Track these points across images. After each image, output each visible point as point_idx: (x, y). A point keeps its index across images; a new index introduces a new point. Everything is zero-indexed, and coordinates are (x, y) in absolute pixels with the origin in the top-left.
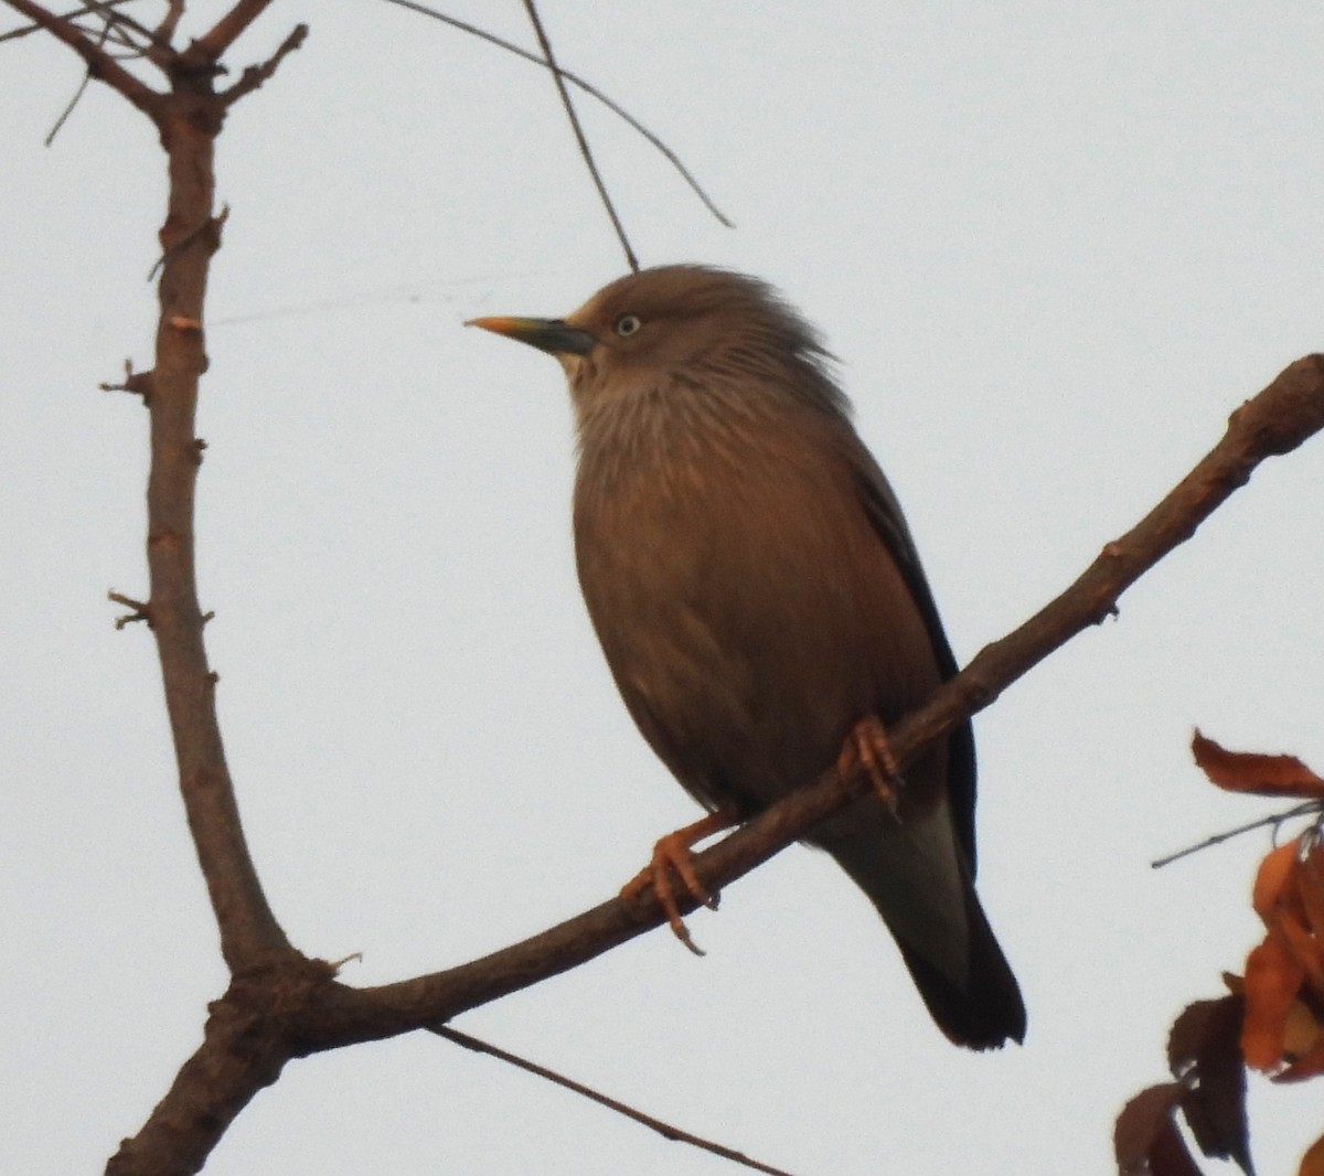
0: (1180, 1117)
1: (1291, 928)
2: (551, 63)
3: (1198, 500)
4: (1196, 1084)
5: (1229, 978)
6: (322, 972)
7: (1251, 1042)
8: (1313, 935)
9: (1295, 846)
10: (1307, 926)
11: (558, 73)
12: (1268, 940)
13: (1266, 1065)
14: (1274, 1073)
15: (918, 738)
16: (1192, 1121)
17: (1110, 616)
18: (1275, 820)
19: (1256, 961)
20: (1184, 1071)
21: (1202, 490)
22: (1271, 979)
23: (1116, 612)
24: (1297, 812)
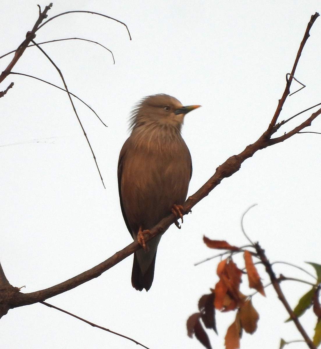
0: (201, 320)
1: (225, 278)
2: (67, 91)
3: (209, 187)
4: (204, 313)
5: (211, 290)
6: (17, 290)
7: (216, 303)
8: (230, 280)
9: (226, 260)
10: (228, 278)
11: (69, 93)
12: (220, 281)
13: (220, 308)
14: (221, 310)
15: (147, 239)
16: (204, 320)
17: (190, 212)
18: (221, 255)
19: (217, 286)
20: (202, 310)
21: (210, 185)
22: (221, 290)
23: (191, 212)
24: (226, 253)
